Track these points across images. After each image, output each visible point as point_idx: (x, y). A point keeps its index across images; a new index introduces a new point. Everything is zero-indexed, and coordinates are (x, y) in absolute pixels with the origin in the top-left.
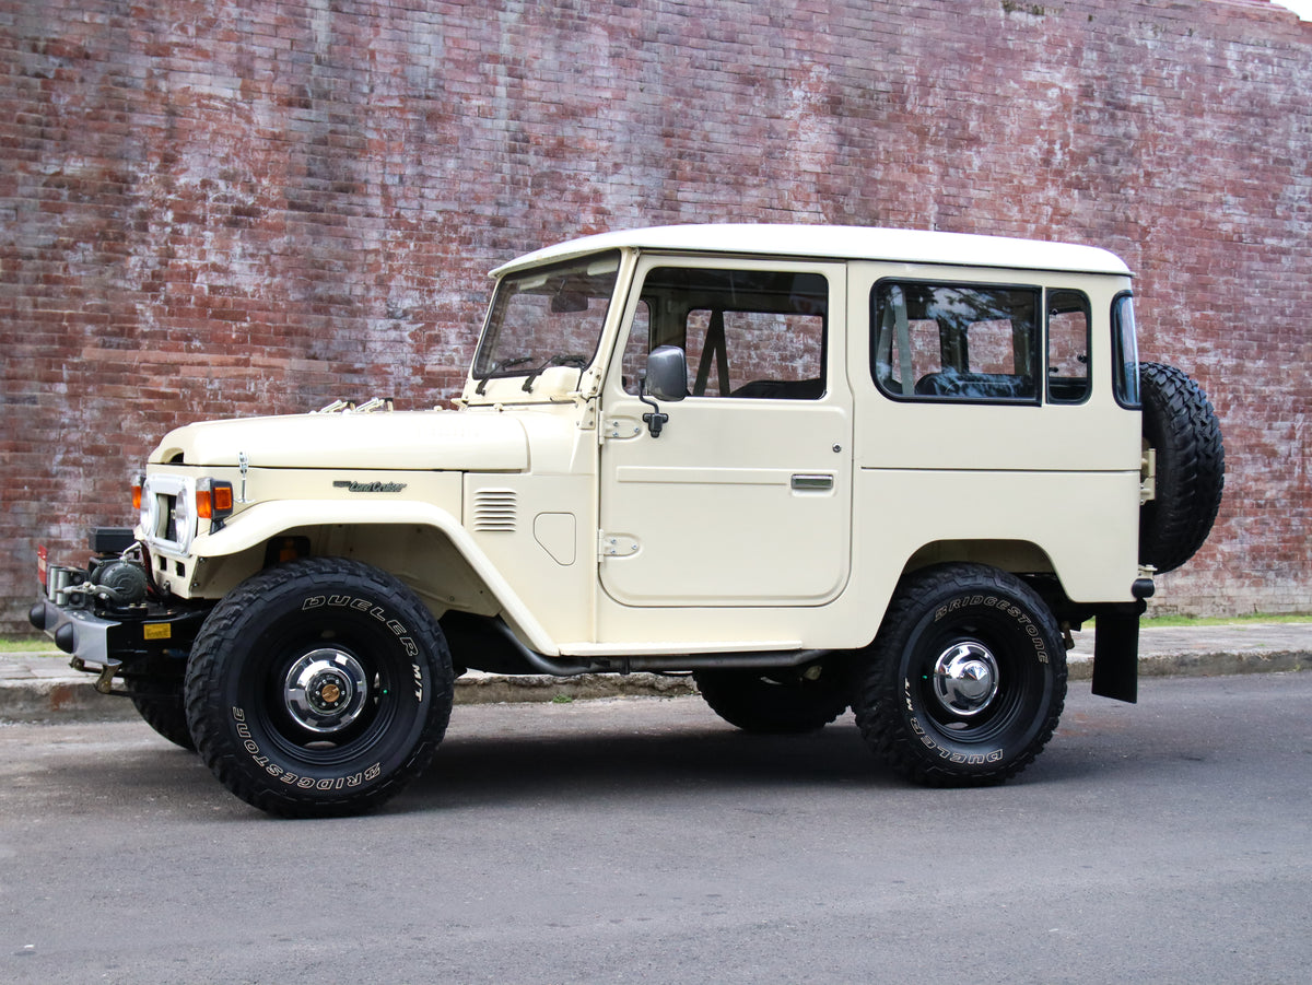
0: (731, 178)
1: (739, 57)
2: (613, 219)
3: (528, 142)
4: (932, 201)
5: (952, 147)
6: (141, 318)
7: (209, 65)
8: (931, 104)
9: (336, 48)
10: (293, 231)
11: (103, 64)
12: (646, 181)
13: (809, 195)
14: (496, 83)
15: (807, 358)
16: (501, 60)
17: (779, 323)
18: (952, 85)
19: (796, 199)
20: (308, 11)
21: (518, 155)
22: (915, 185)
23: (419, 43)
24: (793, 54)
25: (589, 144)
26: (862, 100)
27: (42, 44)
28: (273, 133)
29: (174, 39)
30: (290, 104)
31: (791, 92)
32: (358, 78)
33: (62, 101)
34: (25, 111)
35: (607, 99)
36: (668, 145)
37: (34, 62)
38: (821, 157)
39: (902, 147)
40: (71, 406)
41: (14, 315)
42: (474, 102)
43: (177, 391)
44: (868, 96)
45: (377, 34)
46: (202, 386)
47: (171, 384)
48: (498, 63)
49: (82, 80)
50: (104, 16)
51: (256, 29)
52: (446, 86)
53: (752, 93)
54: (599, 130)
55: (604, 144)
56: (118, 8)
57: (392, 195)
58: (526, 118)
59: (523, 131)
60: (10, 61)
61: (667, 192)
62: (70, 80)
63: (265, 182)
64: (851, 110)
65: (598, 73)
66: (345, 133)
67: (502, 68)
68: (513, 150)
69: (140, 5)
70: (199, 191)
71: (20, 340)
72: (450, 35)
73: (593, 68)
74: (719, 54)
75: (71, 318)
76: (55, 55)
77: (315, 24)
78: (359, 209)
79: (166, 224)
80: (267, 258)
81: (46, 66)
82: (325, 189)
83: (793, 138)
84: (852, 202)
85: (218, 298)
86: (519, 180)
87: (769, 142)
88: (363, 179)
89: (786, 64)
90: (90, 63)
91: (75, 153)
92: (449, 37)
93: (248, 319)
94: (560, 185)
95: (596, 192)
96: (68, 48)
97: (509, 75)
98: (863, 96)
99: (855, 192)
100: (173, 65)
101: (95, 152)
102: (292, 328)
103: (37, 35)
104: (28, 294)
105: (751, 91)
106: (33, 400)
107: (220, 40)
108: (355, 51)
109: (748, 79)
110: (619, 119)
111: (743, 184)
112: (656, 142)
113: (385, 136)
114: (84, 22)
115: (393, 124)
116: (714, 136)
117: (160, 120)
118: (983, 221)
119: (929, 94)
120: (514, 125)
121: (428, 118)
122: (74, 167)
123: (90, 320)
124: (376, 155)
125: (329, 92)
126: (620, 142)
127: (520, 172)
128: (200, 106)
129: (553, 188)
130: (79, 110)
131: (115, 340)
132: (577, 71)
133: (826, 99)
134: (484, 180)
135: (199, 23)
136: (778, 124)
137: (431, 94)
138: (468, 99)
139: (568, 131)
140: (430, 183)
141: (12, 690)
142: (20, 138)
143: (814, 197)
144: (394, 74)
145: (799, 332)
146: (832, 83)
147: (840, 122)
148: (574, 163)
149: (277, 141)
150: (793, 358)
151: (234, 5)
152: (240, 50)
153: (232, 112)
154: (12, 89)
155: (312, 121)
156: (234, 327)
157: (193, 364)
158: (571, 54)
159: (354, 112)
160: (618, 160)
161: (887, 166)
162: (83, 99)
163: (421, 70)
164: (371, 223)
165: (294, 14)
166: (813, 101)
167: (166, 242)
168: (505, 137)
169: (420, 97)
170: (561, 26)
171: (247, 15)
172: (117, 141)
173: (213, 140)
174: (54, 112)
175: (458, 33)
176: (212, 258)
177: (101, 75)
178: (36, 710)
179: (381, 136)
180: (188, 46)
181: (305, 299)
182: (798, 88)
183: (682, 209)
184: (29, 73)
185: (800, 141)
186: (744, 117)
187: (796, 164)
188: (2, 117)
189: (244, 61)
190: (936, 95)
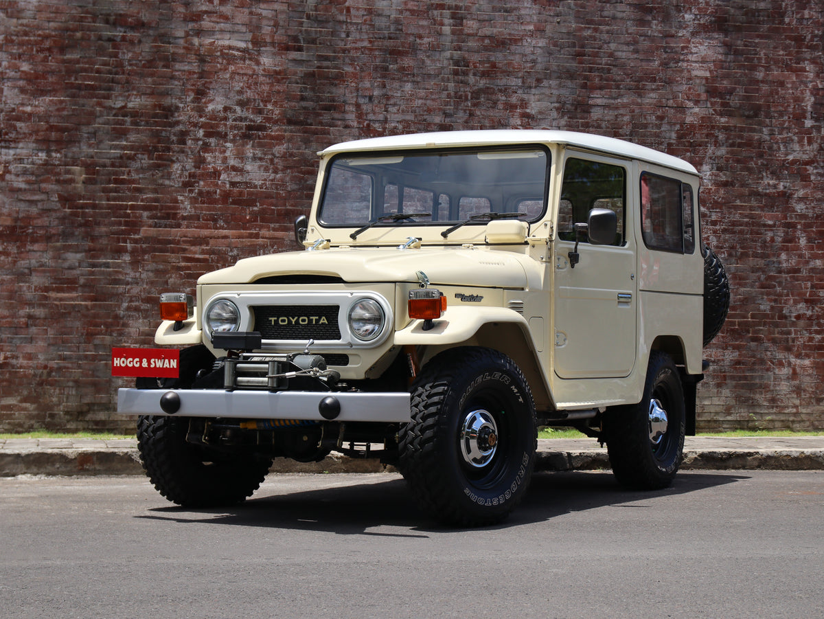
0: (633, 85)
2: (536, 121)
3: (468, 66)
4: (809, 94)
6: (181, 206)
7: (227, 26)
8: (806, 16)
9: (320, 7)
10: (290, 140)
11: (154, 29)
12: (563, 91)
13: (699, 95)
14: (442, 24)
16: (446, 7)
19: (689, 99)
21: (460, 77)
22: (793, 83)
25: (516, 65)
26: (744, 17)
27: (113, 18)
28: (275, 71)
29: (204, 8)
30: (287, 48)
31: (684, 17)
32: (338, 28)
33: (126, 56)
34: (100, 65)
35: (530, 31)
36: (580, 62)
37: (107, 31)
38: (710, 65)
39: (781, 53)
40: (133, 269)
41: (94, 206)
42: (426, 40)
43: (207, 256)
44: (750, 14)
46: (225, 253)
47: (203, 252)
48: (444, 9)
49: (140, 42)
52: (404, 29)
53: (650, 19)
54: (524, 55)
57: (364, 111)
58: (466, 49)
59: (464, 59)
60: (91, 31)
61: (580, 98)
62: (132, 42)
63: (270, 107)
64: (736, 26)
65: (523, 12)
66: (328, 68)
67: (447, 13)
68: (456, 73)
70: (222, 114)
71: (98, 224)
73: (517, 9)
75: (132, 207)
76: (122, 26)
78: (339, 123)
79: (199, 139)
80: (272, 160)
81: (115, 33)
82: (314, 109)
83: (686, 51)
84: (736, 99)
85: (236, 190)
86: (461, 95)
87: (665, 56)
88: (342, 99)
90: (146, 29)
91: (135, 93)
93: (258, 204)
94: (494, 97)
95: (522, 100)
96: (130, 20)
97: (452, 18)
98: (746, 14)
99: (740, 91)
100: (203, 26)
101: (149, 91)
102: (290, 209)
103: (109, 12)
104: (103, 192)
105: (649, 17)
106: (107, 265)
107: (236, 7)
108: (336, 8)
109: (646, 8)
110: (540, 45)
111: (643, 89)
112: (570, 61)
113: (358, 68)
115: (364, 59)
116: (619, 54)
117: (195, 67)
119: (805, 10)
120: (456, 54)
121: (390, 53)
122: (135, 102)
123: (145, 208)
124: (351, 82)
125: (316, 38)
126: (541, 63)
127: (462, 89)
128: (223, 54)
129: (488, 100)
130: (138, 62)
131: (162, 221)
133: (713, 19)
134: (433, 97)
136: (672, 42)
137: (392, 35)
138: (420, 37)
139: (498, 57)
140: (392, 102)
141: (52, 455)
142: (98, 84)
143: (704, 97)
144: (364, 23)
146: (718, 5)
147: (726, 37)
148: (504, 80)
149: (277, 76)
152: (251, 13)
153: (245, 57)
154: (92, 51)
155: (303, 61)
156: (248, 211)
157: (218, 238)
159: (335, 52)
160: (539, 76)
161: (767, 68)
162: (141, 54)
163: (384, 19)
164: (348, 132)
166: (702, 22)
167: (199, 152)
168: (450, 64)
172: (164, 82)
173: (232, 78)
174: (120, 65)
176: (232, 162)
177: (152, 38)
178: (68, 469)
179: (355, 69)
180: (214, 13)
181: (299, 189)
182: (689, 12)
183: (592, 111)
184: (104, 38)
185: (691, 53)
186: (642, 38)
187: (689, 71)
188: (85, 70)
189: (254, 20)
190: (811, 9)
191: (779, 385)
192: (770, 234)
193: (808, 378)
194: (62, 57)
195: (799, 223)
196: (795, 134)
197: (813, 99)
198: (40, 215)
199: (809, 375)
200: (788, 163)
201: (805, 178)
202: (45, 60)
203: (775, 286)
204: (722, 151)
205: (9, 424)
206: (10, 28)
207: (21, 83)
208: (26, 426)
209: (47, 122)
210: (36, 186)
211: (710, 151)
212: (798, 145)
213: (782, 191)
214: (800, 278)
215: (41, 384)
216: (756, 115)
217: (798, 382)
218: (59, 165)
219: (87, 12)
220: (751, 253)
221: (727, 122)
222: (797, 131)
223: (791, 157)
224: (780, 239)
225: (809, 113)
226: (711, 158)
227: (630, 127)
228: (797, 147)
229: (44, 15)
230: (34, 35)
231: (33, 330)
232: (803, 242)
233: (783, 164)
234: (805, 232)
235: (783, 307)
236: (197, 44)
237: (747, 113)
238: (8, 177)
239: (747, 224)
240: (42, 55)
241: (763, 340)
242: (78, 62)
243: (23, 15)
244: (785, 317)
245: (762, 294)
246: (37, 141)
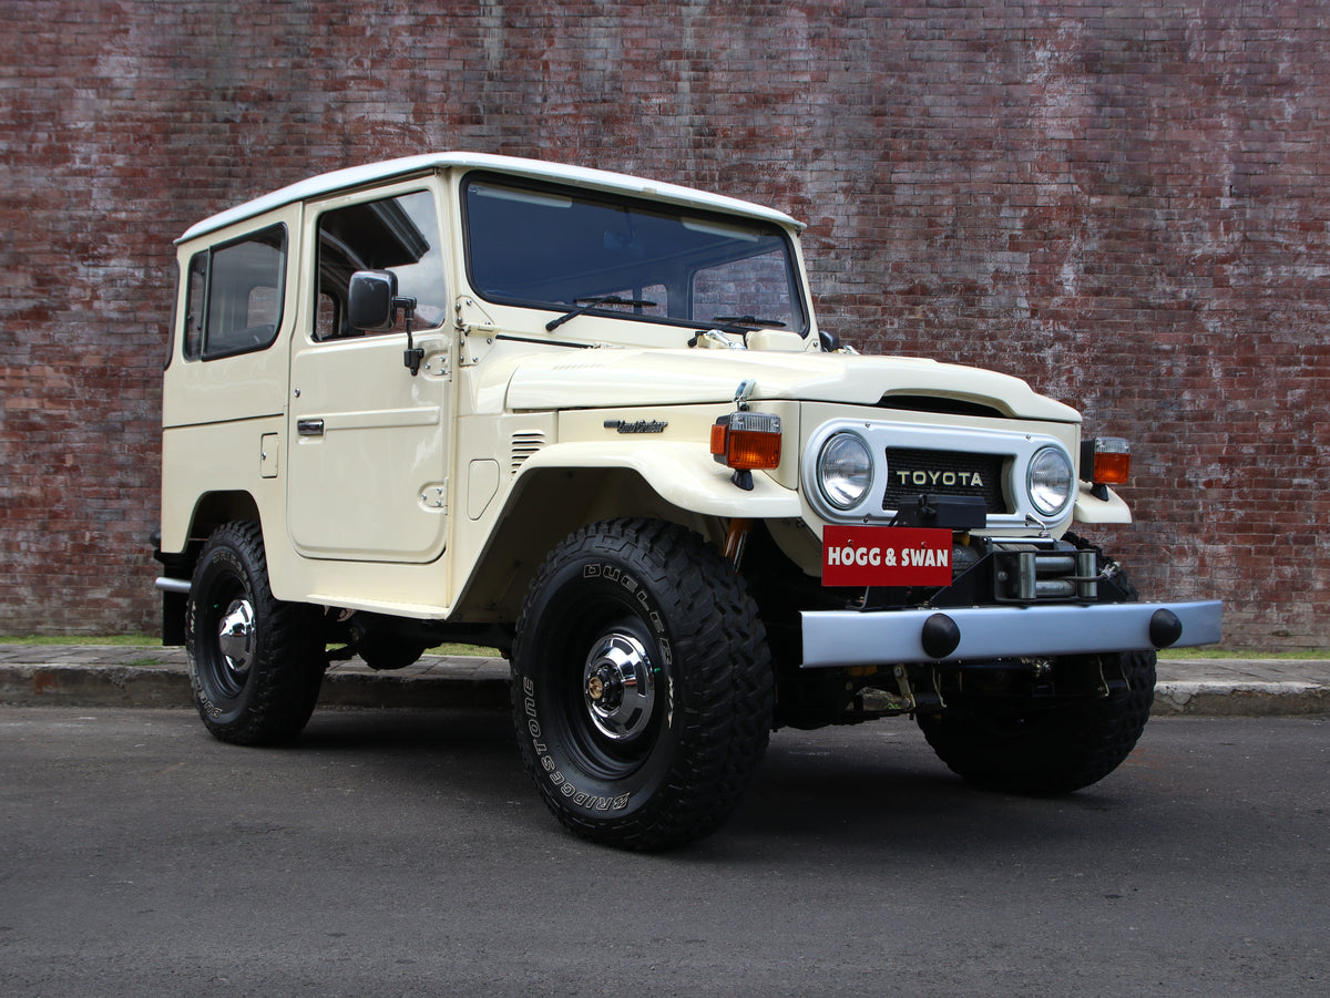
0: (958, 154)
1: (966, 22)
3: (715, 135)
4: (1227, 160)
5: (1254, 95)
7: (383, 93)
8: (1222, 48)
9: (508, 63)
11: (285, 103)
12: (853, 166)
14: (678, 79)
15: (1058, 347)
16: (684, 55)
17: (1020, 309)
18: (1254, 24)
19: (1041, 172)
20: (481, 31)
21: (704, 150)
22: (1203, 143)
23: (595, 48)
24: (1035, 11)
25: (784, 132)
26: (1127, 53)
27: (230, 92)
29: (350, 73)
30: (462, 121)
31: (1034, 56)
32: (532, 89)
33: (248, 141)
34: (215, 154)
35: (806, 83)
36: (879, 125)
37: (223, 109)
38: (1075, 121)
39: (1184, 102)
42: (654, 101)
44: (1135, 49)
45: (551, 43)
48: (681, 58)
49: (266, 121)
50: (285, 60)
51: (429, 54)
52: (623, 87)
53: (984, 60)
54: (796, 116)
55: (802, 130)
56: (299, 51)
58: (712, 111)
59: (709, 125)
60: (203, 111)
61: (878, 175)
62: (255, 122)
64: (1112, 66)
65: (795, 57)
66: (517, 145)
67: (685, 63)
68: (697, 145)
69: (318, 46)
72: (629, 36)
73: (788, 52)
74: (941, 22)
76: (242, 101)
77: (487, 42)
81: (234, 112)
83: (1037, 104)
84: (1115, 169)
86: (706, 175)
87: (1005, 111)
89: (1026, 23)
90: (273, 103)
91: (258, 188)
92: (627, 39)
94: (752, 177)
95: (794, 180)
96: (253, 93)
97: (693, 70)
98: (1129, 48)
99: (1120, 157)
100: (349, 97)
103: (226, 84)
105: (983, 57)
107: (394, 69)
108: (528, 63)
109: (977, 45)
110: (820, 102)
111: (973, 159)
112: (864, 123)
113: (559, 143)
114: (267, 68)
115: (568, 131)
116: (937, 110)
117: (337, 150)
118: (1299, 179)
119: (1220, 38)
120: (698, 119)
121: (604, 122)
125: (501, 106)
126: (821, 127)
127: (706, 167)
128: (374, 132)
129: (744, 181)
130: (262, 148)
132: (770, 57)
133: (1079, 57)
135: (375, 55)
136: (1017, 91)
137: (607, 97)
138: (647, 98)
139: (759, 120)
142: (210, 179)
143: (1064, 167)
144: (569, 81)
145: (1048, 319)
146: (1087, 39)
147: (1099, 81)
148: (767, 153)
150: (1040, 347)
151: (406, 34)
152: (413, 76)
153: (405, 135)
154: (204, 136)
155: (483, 136)
158: (763, 41)
159: (526, 123)
160: (819, 146)
161: (1162, 126)
162: (266, 138)
163: (596, 74)
165: (467, 35)
166: (1062, 61)
168: (689, 133)
169: (596, 101)
170: (752, 13)
171: (420, 41)
174: (240, 152)
175: (636, 35)
177: (282, 115)
179: (555, 144)
180: (364, 78)
182: (1042, 48)
183: (896, 192)
184: (219, 120)
185: (1046, 106)
186: (973, 86)
187: (1041, 132)
188: (194, 162)
189: (417, 85)
190: (1230, 38)
191: (1179, 582)
192: (1166, 363)
193: (1223, 573)
194: (166, 146)
195: (1211, 347)
196: (1205, 218)
197: (1232, 167)
198: (135, 353)
199: (1227, 568)
200: (1194, 261)
201: (1221, 283)
202: (144, 152)
203: (1173, 439)
204: (1093, 245)
205: (97, 624)
206: (101, 112)
207: (115, 181)
208: (118, 627)
209: (146, 232)
210: (131, 315)
211: (1075, 246)
212: (1209, 235)
213: (1185, 302)
214: (1212, 427)
215: (136, 572)
216: (1144, 193)
217: (1207, 577)
218: (160, 287)
219: (199, 87)
220: (1137, 390)
221: (1100, 203)
222: (1208, 214)
223: (1198, 252)
224: (1181, 371)
225: (1227, 188)
226: (1076, 256)
227: (953, 213)
228: (1208, 237)
229: (145, 93)
230: (132, 120)
231: (127, 503)
232: (1217, 374)
233: (1187, 263)
234: (1220, 360)
235: (1185, 470)
236: (340, 121)
237: (1130, 190)
238: (96, 304)
239: (1131, 350)
240: (140, 145)
241: (1154, 517)
242: (186, 151)
243: (119, 94)
244: (1190, 484)
245: (1154, 450)
246: (132, 256)
